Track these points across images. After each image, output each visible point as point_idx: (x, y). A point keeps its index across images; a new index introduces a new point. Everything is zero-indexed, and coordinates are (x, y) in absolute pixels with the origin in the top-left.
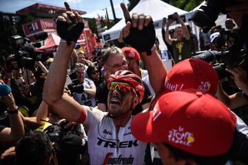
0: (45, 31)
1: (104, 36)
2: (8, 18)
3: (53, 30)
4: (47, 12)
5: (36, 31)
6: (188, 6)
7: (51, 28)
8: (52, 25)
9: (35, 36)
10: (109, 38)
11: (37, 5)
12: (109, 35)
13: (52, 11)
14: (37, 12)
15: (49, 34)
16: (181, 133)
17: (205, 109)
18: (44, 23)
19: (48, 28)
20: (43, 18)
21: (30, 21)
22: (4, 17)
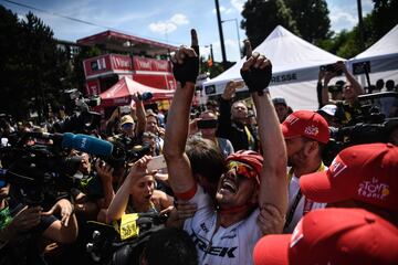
0: (116, 71)
1: (206, 87)
2: (63, 48)
3: (127, 72)
4: (121, 44)
5: (103, 70)
6: (343, 49)
7: (124, 68)
8: (126, 64)
9: (99, 78)
10: (214, 92)
11: (108, 32)
12: (213, 86)
13: (129, 44)
14: (107, 43)
15: (121, 77)
16: (375, 184)
17: (375, 243)
18: (116, 60)
19: (120, 68)
20: (115, 52)
21: (95, 55)
22: (58, 46)
